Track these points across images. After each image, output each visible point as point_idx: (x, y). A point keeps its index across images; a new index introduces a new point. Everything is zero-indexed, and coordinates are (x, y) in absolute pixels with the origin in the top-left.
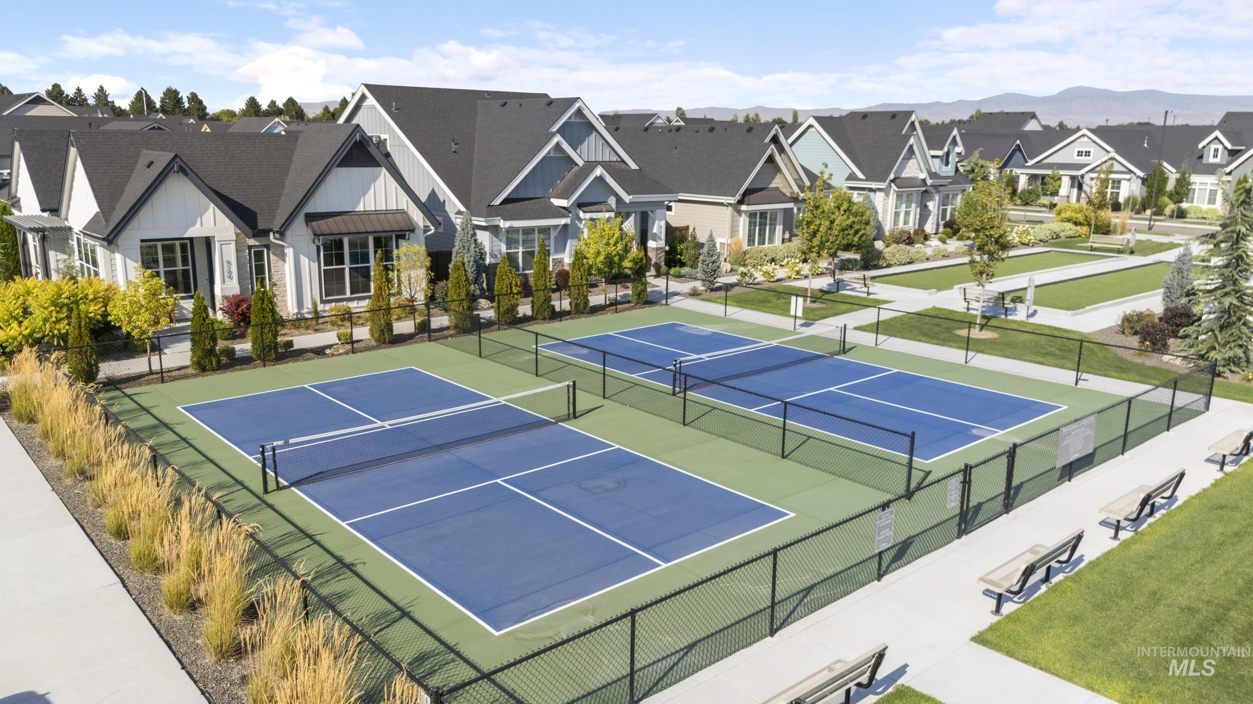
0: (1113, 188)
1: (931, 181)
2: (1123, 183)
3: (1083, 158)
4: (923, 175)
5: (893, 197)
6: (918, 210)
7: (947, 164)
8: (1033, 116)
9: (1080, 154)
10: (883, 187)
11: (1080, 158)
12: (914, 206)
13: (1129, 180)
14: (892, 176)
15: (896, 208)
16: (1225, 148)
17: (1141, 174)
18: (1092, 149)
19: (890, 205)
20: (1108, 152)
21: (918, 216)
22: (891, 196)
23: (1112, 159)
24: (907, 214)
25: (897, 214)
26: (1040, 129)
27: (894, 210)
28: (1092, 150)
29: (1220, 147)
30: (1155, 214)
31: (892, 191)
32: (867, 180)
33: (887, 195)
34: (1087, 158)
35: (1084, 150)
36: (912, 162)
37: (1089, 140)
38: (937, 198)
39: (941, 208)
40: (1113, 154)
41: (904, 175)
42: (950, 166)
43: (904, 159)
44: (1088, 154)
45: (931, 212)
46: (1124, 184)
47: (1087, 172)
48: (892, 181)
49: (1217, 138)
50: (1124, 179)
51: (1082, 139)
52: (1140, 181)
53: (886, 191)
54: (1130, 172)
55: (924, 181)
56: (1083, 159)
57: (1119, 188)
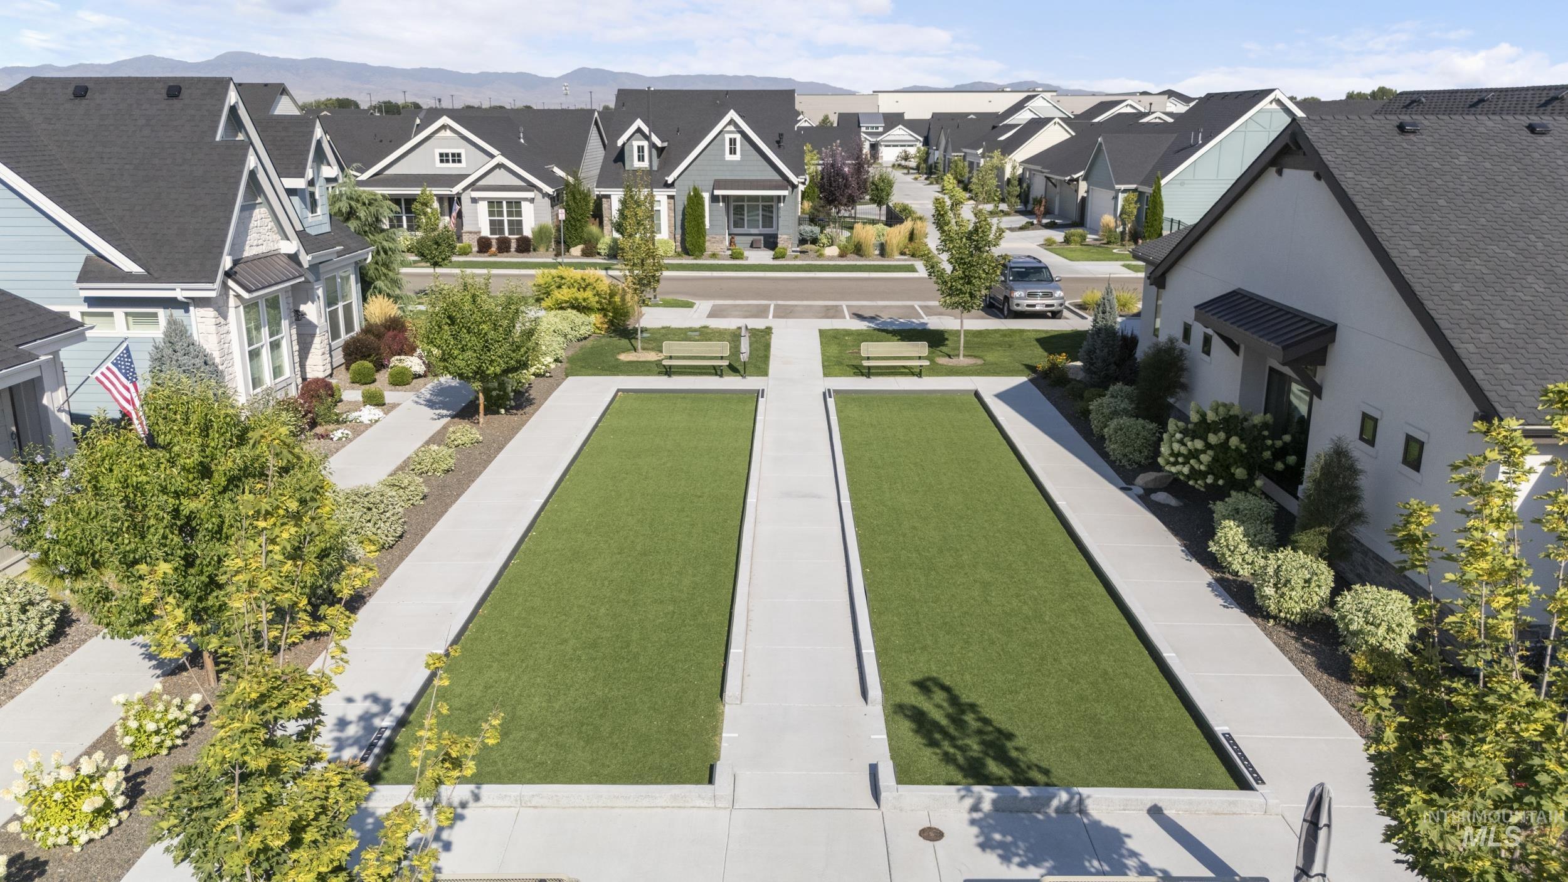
0: (510, 214)
1: (309, 258)
2: (525, 205)
3: (451, 165)
4: (291, 246)
5: (236, 315)
6: (294, 331)
7: (313, 206)
8: (284, 91)
9: (444, 158)
10: (213, 294)
11: (445, 165)
12: (285, 324)
13: (532, 200)
14: (227, 262)
15: (250, 345)
16: (653, 145)
17: (550, 191)
18: (463, 149)
19: (234, 336)
20: (492, 156)
21: (296, 348)
22: (232, 312)
23: (500, 166)
24: (275, 346)
25: (254, 355)
26: (296, 112)
27: (247, 349)
28: (462, 152)
29: (645, 144)
30: (585, 254)
31: (232, 301)
32: (150, 277)
33: (223, 313)
34: (457, 165)
35: (450, 151)
36: (260, 213)
37: (453, 135)
38: (320, 292)
39: (328, 310)
40: (500, 159)
41: (248, 252)
42: (319, 210)
43: (243, 208)
44: (457, 158)
45: (316, 327)
46: (526, 207)
47: (465, 189)
48: (228, 274)
49: (639, 130)
50: (526, 199)
51: (442, 134)
52: (547, 201)
53: (219, 305)
54: (532, 187)
55: (294, 258)
56: (450, 168)
57: (519, 214)
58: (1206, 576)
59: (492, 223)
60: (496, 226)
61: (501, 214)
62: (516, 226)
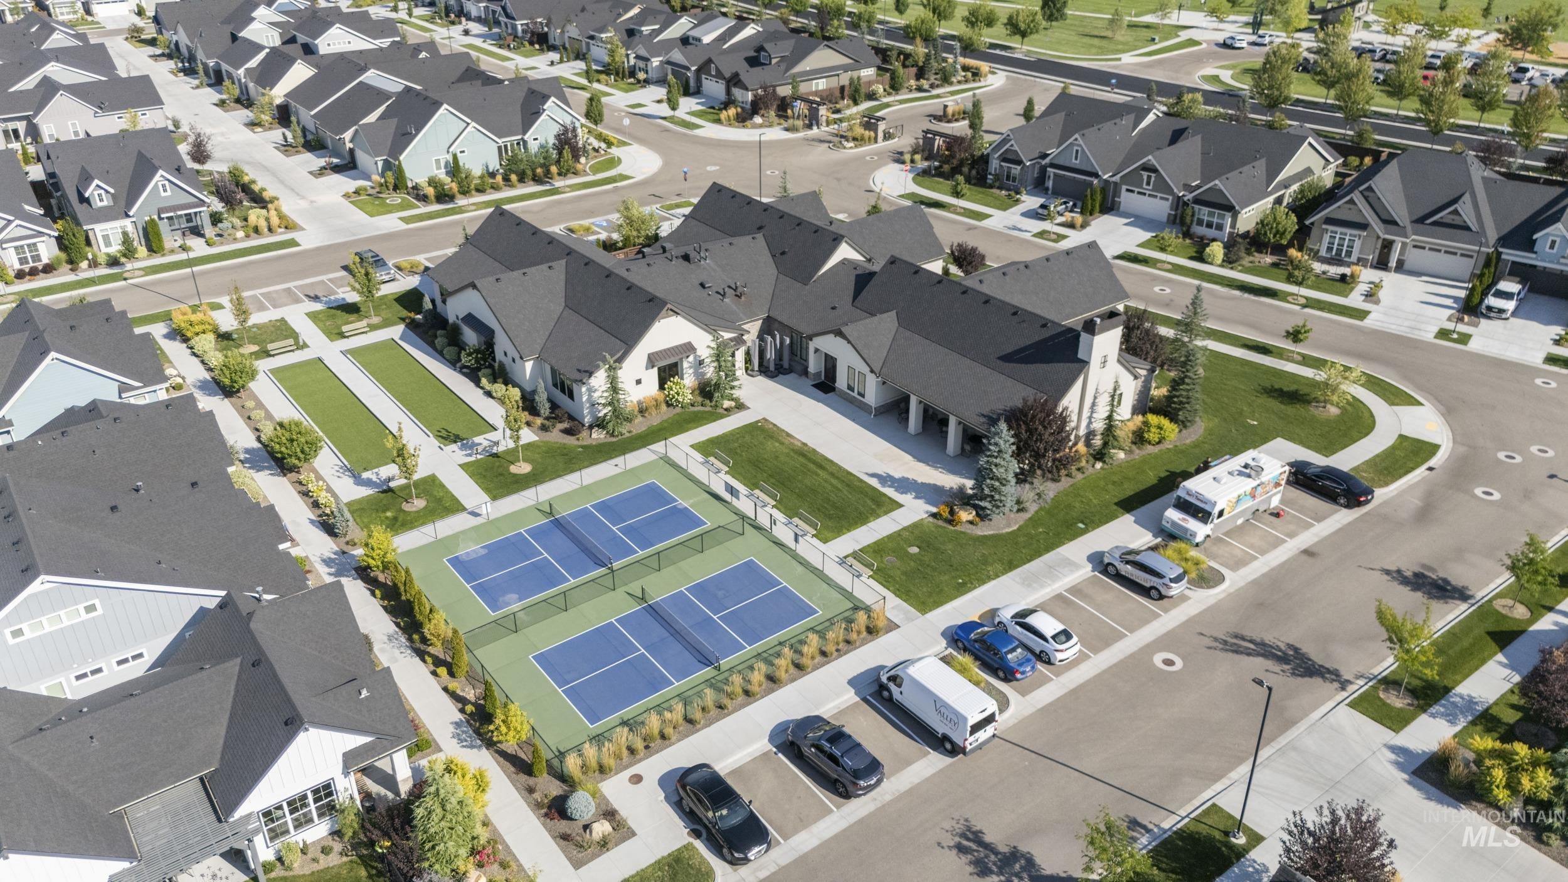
2: (39, 245)
13: (44, 241)
17: (55, 234)
23: (18, 226)
29: (102, 192)
32: (145, 386)
40: (17, 222)
49: (97, 186)
50: (39, 242)
52: (54, 240)
54: (41, 234)
57: (37, 250)
58: (481, 391)
59: (20, 259)
60: (23, 261)
61: (24, 252)
62: (37, 258)
